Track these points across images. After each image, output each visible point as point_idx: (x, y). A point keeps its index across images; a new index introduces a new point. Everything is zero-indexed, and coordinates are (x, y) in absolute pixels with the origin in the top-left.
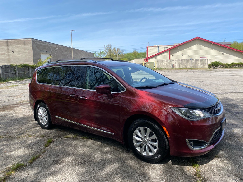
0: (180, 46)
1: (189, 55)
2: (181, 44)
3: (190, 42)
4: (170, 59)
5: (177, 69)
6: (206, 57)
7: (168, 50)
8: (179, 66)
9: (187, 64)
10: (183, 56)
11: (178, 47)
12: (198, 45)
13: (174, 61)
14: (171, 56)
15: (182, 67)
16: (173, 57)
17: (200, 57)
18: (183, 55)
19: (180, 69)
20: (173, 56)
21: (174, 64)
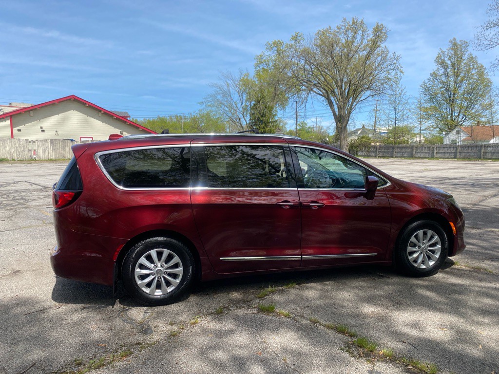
0: (36, 109)
1: (56, 131)
2: (39, 106)
3: (56, 103)
4: (12, 137)
5: (42, 160)
6: (92, 138)
7: (8, 115)
8: (47, 154)
9: (64, 150)
10: (43, 133)
11: (31, 112)
12: (75, 112)
13: (35, 142)
14: (15, 130)
15: (53, 157)
16: (19, 132)
17: (81, 137)
18: (43, 131)
19: (50, 161)
20: (19, 130)
21: (34, 148)
